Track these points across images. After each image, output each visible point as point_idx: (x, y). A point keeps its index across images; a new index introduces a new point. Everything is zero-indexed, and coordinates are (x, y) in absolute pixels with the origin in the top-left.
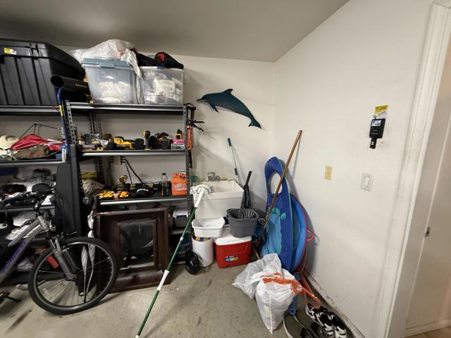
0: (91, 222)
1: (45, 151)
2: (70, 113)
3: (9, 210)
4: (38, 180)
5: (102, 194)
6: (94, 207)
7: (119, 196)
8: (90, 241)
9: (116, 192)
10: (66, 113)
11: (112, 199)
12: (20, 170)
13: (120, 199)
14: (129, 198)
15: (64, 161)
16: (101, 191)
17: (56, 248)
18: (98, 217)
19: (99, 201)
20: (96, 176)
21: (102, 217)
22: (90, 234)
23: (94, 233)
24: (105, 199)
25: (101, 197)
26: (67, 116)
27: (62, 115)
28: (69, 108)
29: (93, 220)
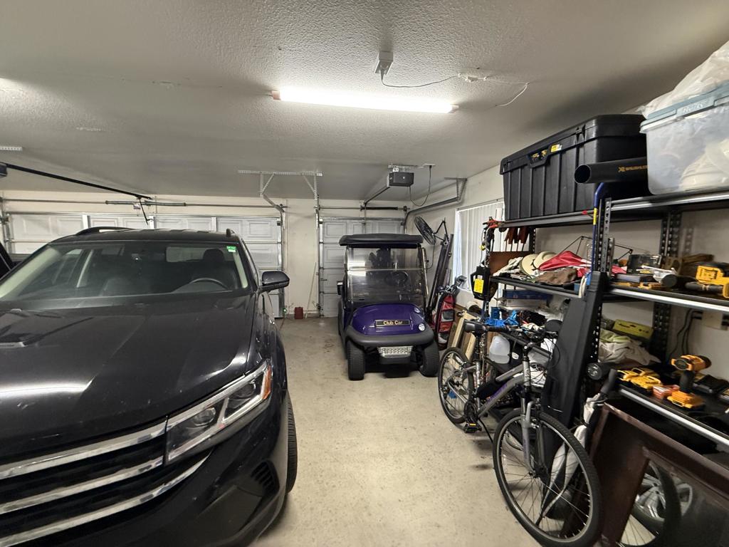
0: (588, 411)
1: (570, 276)
2: (607, 218)
5: (631, 373)
6: (604, 389)
7: (666, 396)
9: (666, 382)
11: (649, 394)
13: (665, 402)
15: (580, 296)
16: (637, 367)
17: (525, 414)
18: (606, 412)
19: (618, 383)
20: (648, 336)
21: (612, 415)
22: (581, 429)
23: (589, 435)
24: (630, 385)
25: (625, 378)
27: (594, 223)
28: (608, 210)
29: (592, 410)
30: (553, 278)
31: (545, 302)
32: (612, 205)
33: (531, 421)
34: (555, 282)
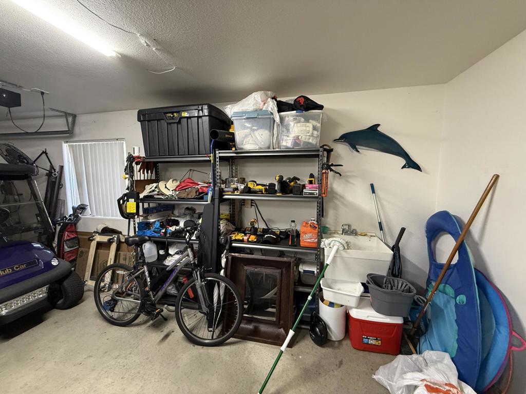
0: (223, 261)
1: (196, 192)
2: (218, 160)
3: (169, 240)
4: (188, 216)
5: (234, 236)
6: (227, 247)
7: (248, 239)
8: (221, 278)
9: (245, 235)
10: (215, 160)
11: (242, 241)
12: (176, 206)
13: (249, 242)
14: (257, 243)
15: (209, 202)
16: (233, 232)
17: (197, 279)
18: (230, 258)
19: (232, 241)
20: (229, 217)
21: (233, 257)
22: (223, 271)
23: (225, 272)
24: (237, 241)
25: (233, 238)
26: (215, 163)
27: (212, 162)
28: (218, 156)
29: (225, 260)
30: (188, 194)
31: (171, 212)
32: (219, 153)
33: (201, 282)
34: (190, 197)
